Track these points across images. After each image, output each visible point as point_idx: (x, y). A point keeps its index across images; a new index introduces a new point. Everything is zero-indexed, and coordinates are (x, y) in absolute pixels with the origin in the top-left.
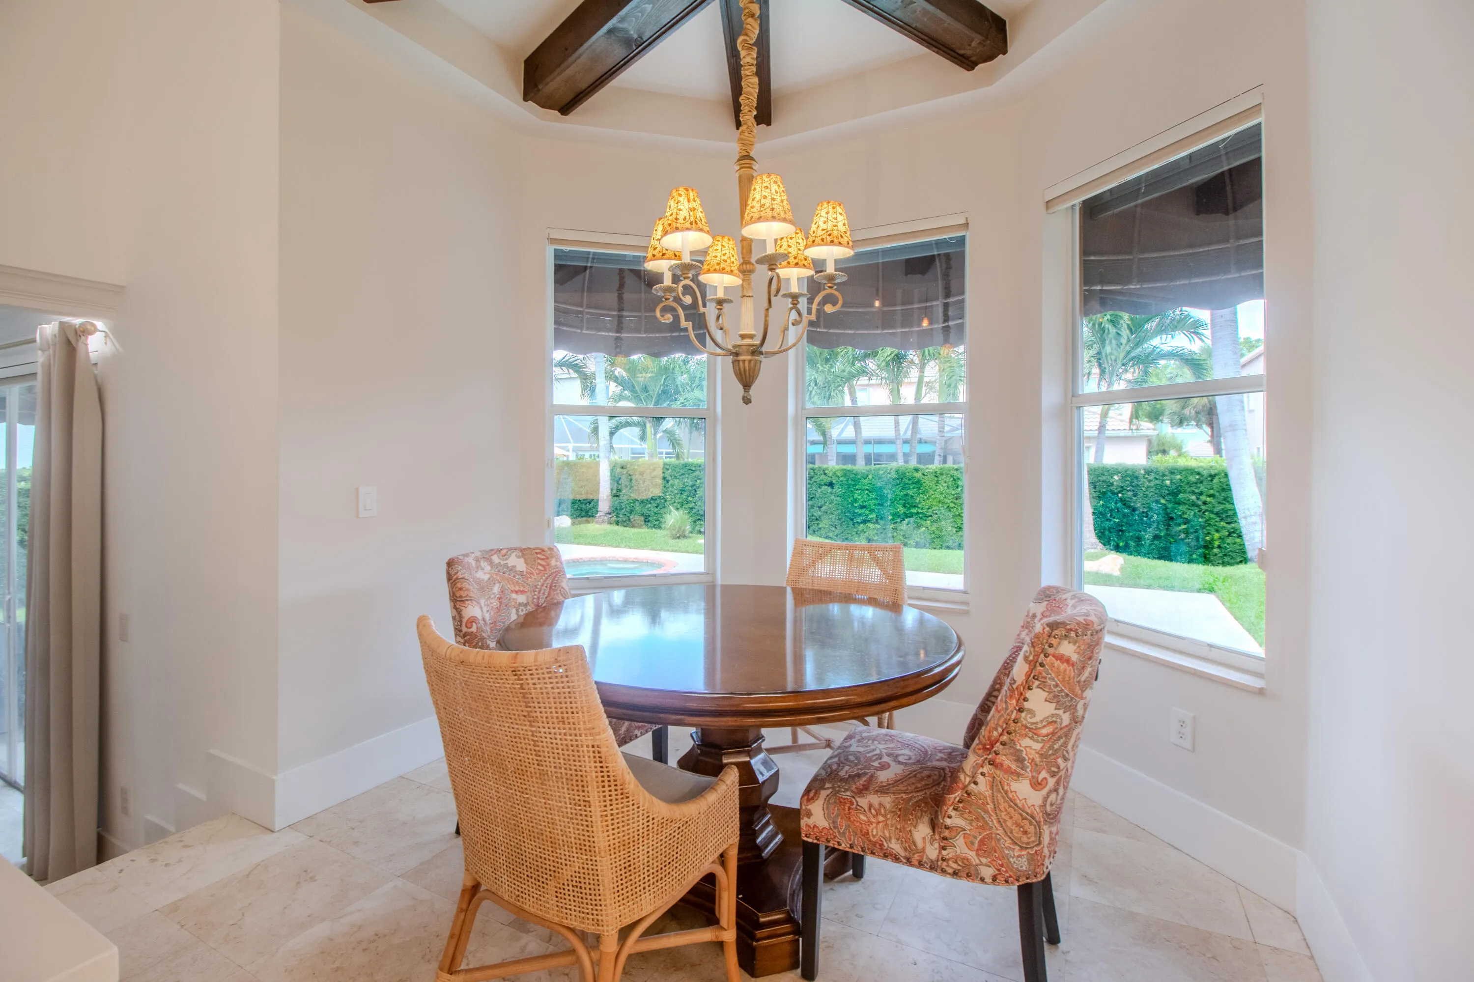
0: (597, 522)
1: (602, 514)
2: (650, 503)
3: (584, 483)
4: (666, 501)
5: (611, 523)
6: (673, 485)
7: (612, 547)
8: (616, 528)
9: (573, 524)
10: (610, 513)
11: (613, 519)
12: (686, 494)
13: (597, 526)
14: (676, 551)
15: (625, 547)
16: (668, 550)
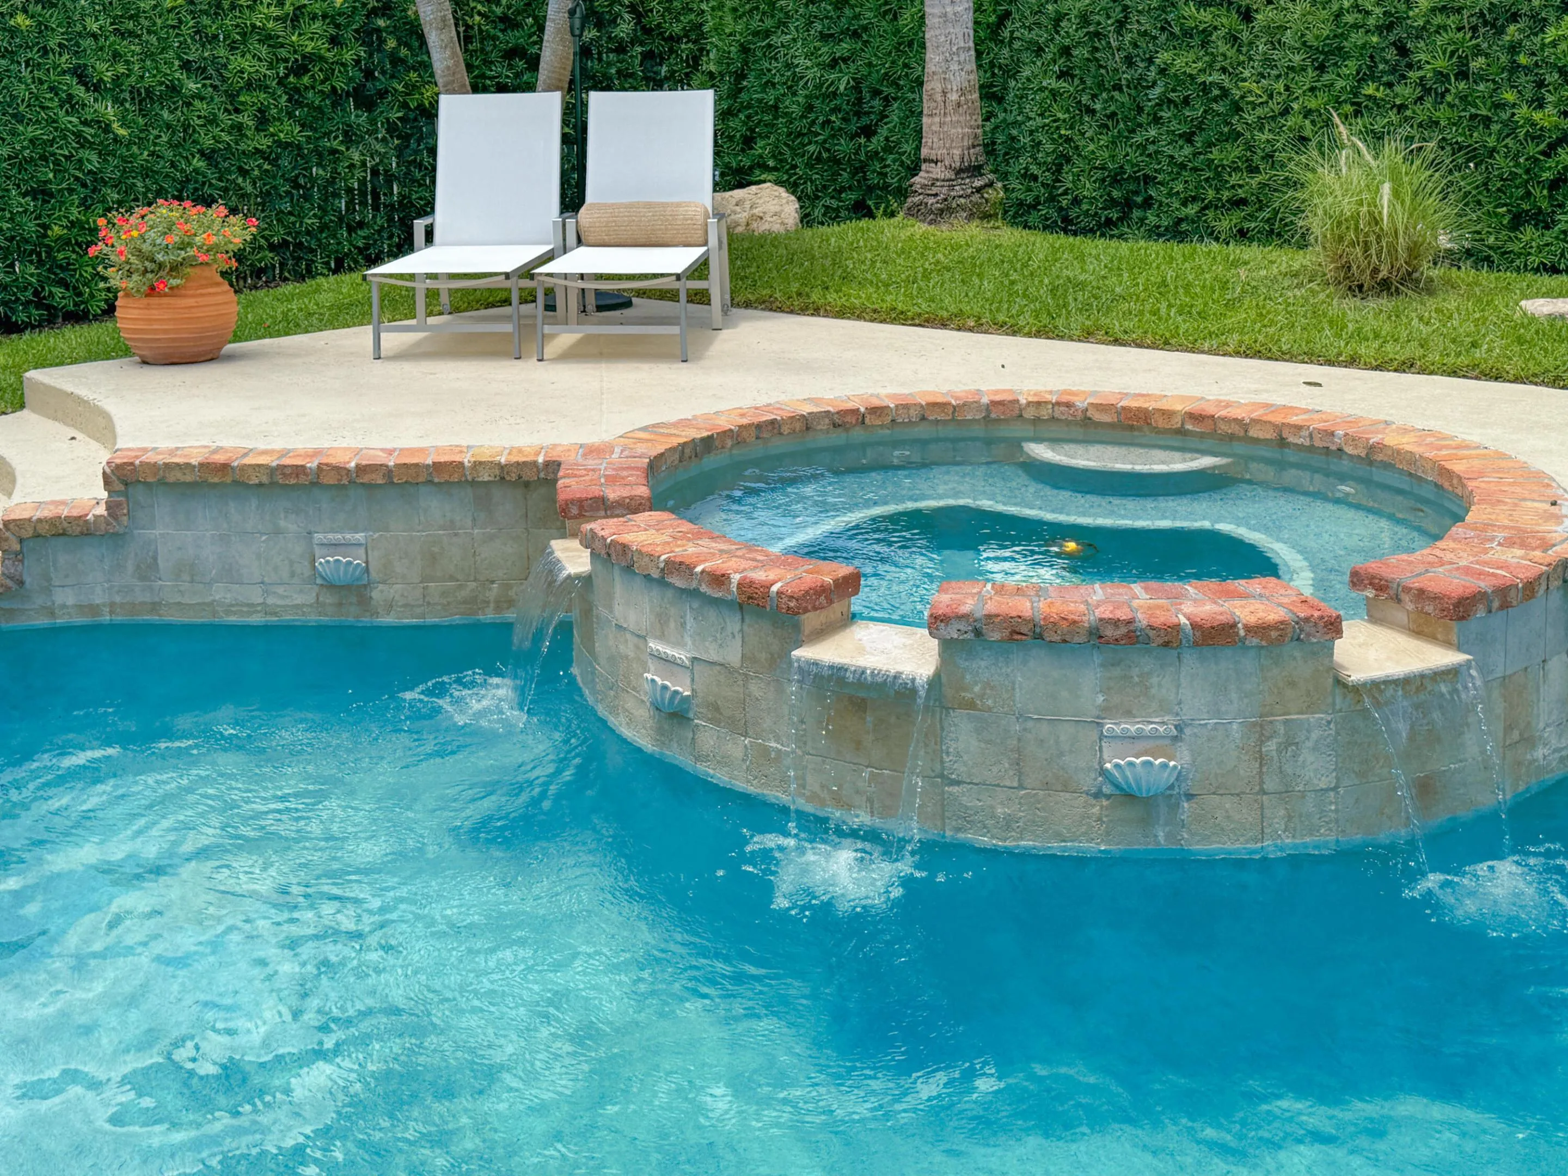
0: (916, 212)
1: (938, 172)
2: (1157, 120)
3: (845, 47)
4: (1237, 108)
5: (986, 217)
6: (1274, 33)
7: (1014, 331)
8: (1009, 236)
9: (806, 219)
10: (976, 170)
11: (990, 194)
12: (1350, 67)
13: (920, 228)
14: (1406, 366)
15: (1087, 336)
16: (1352, 362)
